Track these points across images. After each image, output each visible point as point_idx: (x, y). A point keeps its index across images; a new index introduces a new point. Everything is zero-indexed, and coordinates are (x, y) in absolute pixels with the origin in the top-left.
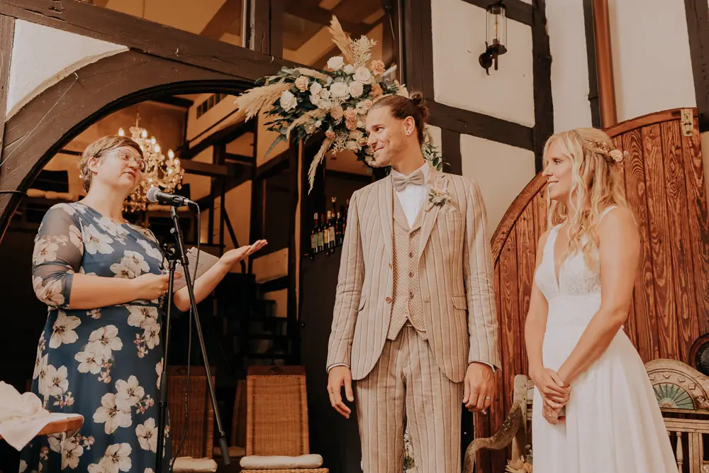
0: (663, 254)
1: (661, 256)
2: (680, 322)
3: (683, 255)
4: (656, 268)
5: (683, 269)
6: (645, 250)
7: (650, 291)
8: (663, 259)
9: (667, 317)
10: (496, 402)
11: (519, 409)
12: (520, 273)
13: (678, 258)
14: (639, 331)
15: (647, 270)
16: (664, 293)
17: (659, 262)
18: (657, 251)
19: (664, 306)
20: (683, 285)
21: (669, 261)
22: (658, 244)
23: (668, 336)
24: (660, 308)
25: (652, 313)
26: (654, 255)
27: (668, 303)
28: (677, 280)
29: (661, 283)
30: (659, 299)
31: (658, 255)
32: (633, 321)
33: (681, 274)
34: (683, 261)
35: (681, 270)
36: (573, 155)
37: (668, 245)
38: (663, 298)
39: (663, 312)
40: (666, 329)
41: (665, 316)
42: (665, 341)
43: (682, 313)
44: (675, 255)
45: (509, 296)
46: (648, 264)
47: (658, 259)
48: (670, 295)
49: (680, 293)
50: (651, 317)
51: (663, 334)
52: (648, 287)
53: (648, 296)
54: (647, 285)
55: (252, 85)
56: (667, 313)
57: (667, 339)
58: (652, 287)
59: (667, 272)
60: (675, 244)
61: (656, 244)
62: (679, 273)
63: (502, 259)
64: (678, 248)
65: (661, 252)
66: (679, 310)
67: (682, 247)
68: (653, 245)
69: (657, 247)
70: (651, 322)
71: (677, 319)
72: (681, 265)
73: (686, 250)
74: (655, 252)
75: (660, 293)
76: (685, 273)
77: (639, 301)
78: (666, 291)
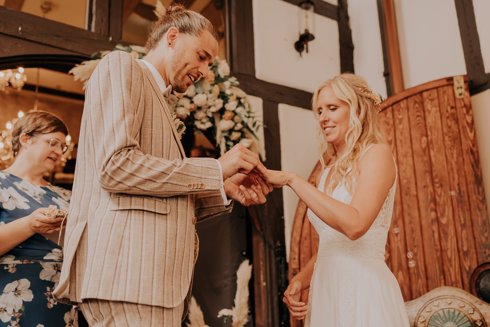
0: (444, 196)
1: (442, 198)
2: (461, 254)
3: (461, 197)
4: (439, 208)
5: (462, 208)
6: (429, 193)
7: (435, 228)
8: (444, 199)
9: (450, 250)
13: (457, 200)
14: (427, 262)
15: (432, 210)
16: (446, 229)
17: (441, 203)
18: (439, 193)
19: (447, 240)
20: (462, 222)
21: (449, 203)
22: (440, 188)
23: (451, 266)
24: (444, 243)
25: (437, 245)
26: (437, 198)
27: (450, 238)
28: (457, 218)
29: (444, 221)
30: (442, 235)
31: (440, 196)
32: (422, 253)
33: (460, 213)
34: (462, 202)
35: (460, 209)
36: (350, 101)
37: (448, 188)
38: (446, 234)
39: (447, 246)
40: (450, 260)
41: (448, 249)
42: (449, 270)
43: (463, 246)
44: (454, 197)
46: (432, 205)
47: (441, 201)
48: (451, 231)
49: (460, 229)
50: (437, 251)
51: (447, 264)
52: (433, 225)
53: (433, 232)
54: (432, 223)
55: (89, 59)
56: (449, 246)
57: (451, 269)
58: (436, 224)
59: (449, 212)
60: (454, 186)
61: (438, 188)
62: (459, 211)
64: (456, 191)
65: (443, 194)
66: (460, 244)
67: (459, 189)
68: (436, 189)
69: (439, 191)
70: (437, 254)
71: (459, 252)
72: (460, 205)
73: (464, 192)
74: (438, 195)
75: (443, 230)
76: (463, 212)
77: (426, 237)
78: (448, 227)
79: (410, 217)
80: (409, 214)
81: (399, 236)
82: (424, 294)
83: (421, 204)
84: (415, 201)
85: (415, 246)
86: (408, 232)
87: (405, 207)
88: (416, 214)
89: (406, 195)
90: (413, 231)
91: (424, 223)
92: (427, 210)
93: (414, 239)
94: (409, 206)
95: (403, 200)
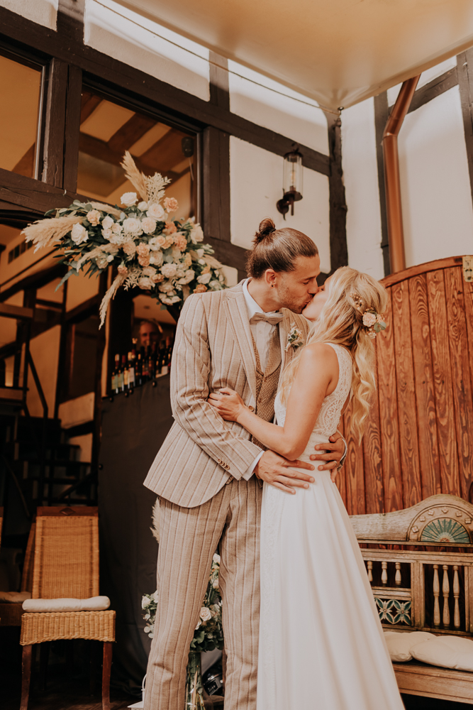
0: (445, 394)
1: (443, 396)
2: (461, 460)
3: (464, 395)
4: (439, 408)
5: (464, 409)
6: (429, 390)
7: (433, 430)
8: (445, 398)
9: (449, 455)
13: (460, 398)
14: (422, 469)
15: (431, 409)
16: (446, 432)
17: (442, 402)
18: (440, 391)
19: (446, 445)
20: (464, 425)
21: (451, 402)
22: (441, 385)
23: (450, 474)
24: (442, 447)
25: (435, 450)
26: (437, 396)
27: (449, 442)
28: (458, 419)
29: (443, 422)
30: (441, 438)
31: (440, 394)
32: (417, 458)
33: (462, 414)
34: (464, 401)
35: (462, 410)
37: (450, 385)
38: (445, 437)
39: (445, 450)
40: (448, 467)
41: (447, 454)
42: (447, 478)
43: (463, 451)
44: (456, 396)
46: (431, 404)
47: (441, 399)
48: (451, 434)
49: (461, 432)
50: (434, 455)
51: (444, 471)
52: (431, 426)
53: (431, 434)
54: (431, 424)
55: (42, 217)
56: (448, 452)
57: (449, 477)
58: (435, 425)
59: (449, 412)
60: (457, 384)
61: (439, 384)
62: (461, 412)
64: (459, 389)
65: (444, 392)
66: (460, 448)
67: (463, 387)
68: (437, 385)
69: (440, 388)
70: (434, 460)
71: (458, 458)
72: (462, 405)
73: (467, 391)
74: (438, 392)
75: (442, 432)
76: (466, 413)
77: (422, 440)
78: (448, 430)
79: (405, 416)
80: (405, 413)
81: (393, 438)
82: (418, 502)
83: (419, 402)
84: (413, 399)
85: (410, 450)
86: (403, 434)
87: (401, 405)
88: (413, 413)
89: (403, 391)
90: (408, 433)
91: (421, 423)
92: (425, 409)
93: (409, 442)
94: (405, 403)
95: (399, 396)
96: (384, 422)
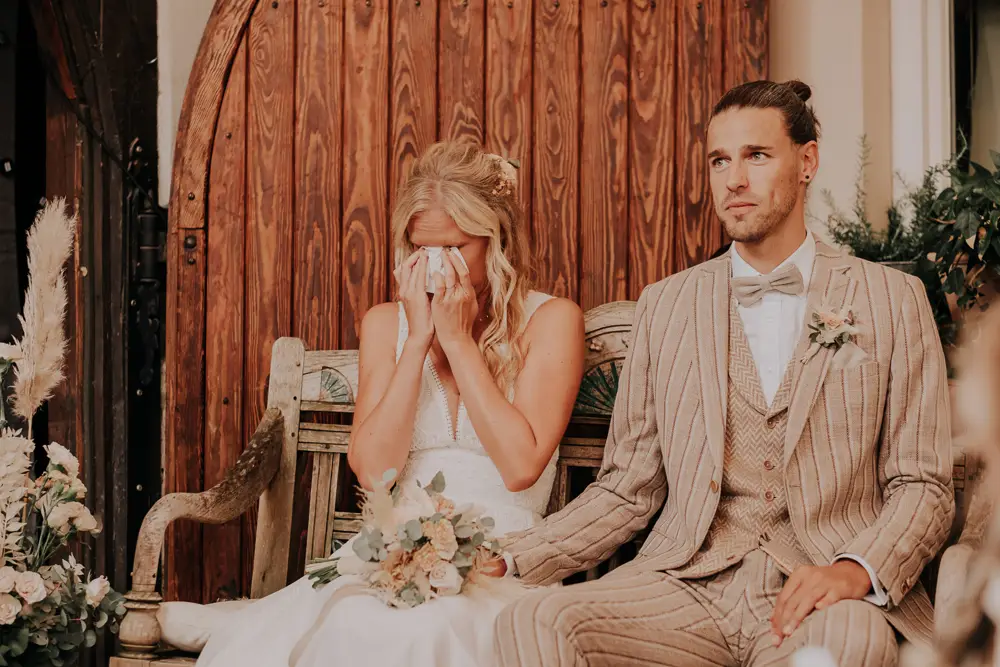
0: (656, 38)
1: (651, 43)
2: (682, 211)
3: (704, 44)
4: (638, 73)
5: (700, 79)
6: (615, 25)
7: (619, 130)
8: (655, 48)
9: (652, 197)
10: (224, 407)
11: (279, 423)
12: (302, 71)
13: (691, 51)
14: (585, 230)
15: (616, 77)
16: (650, 137)
17: (646, 57)
18: (643, 30)
19: (647, 172)
20: (697, 121)
21: (669, 59)
22: (648, 13)
23: (651, 246)
24: (638, 177)
25: (619, 184)
26: (636, 41)
27: (656, 164)
28: (683, 106)
29: (646, 112)
30: (637, 152)
31: (644, 38)
32: (573, 202)
33: (693, 92)
34: (703, 58)
35: (694, 80)
37: (670, 15)
38: (648, 150)
39: (645, 185)
40: (649, 227)
41: (648, 195)
42: (643, 256)
43: (688, 188)
44: (685, 43)
45: (269, 129)
46: (620, 63)
47: (645, 50)
48: (663, 144)
49: (687, 140)
50: (616, 198)
51: (639, 237)
52: (614, 120)
53: (613, 143)
54: (613, 115)
56: (652, 189)
57: (648, 252)
58: (625, 119)
59: (663, 88)
60: (687, 14)
61: (643, 10)
62: (691, 87)
63: (255, 29)
64: (692, 28)
65: (653, 31)
66: (681, 181)
67: (701, 24)
68: (636, 13)
69: (643, 20)
70: (614, 208)
71: (675, 205)
72: (697, 69)
73: (711, 32)
74: (639, 32)
75: (641, 138)
76: (704, 89)
77: (590, 155)
78: (656, 133)
79: (551, 92)
80: (550, 85)
81: (515, 148)
83: (588, 56)
84: (573, 47)
85: (557, 182)
86: (542, 137)
87: (542, 62)
88: (570, 85)
89: (549, 24)
90: (555, 136)
91: (589, 113)
92: (602, 76)
93: (556, 160)
94: (552, 58)
95: (539, 38)
96: (494, 105)
